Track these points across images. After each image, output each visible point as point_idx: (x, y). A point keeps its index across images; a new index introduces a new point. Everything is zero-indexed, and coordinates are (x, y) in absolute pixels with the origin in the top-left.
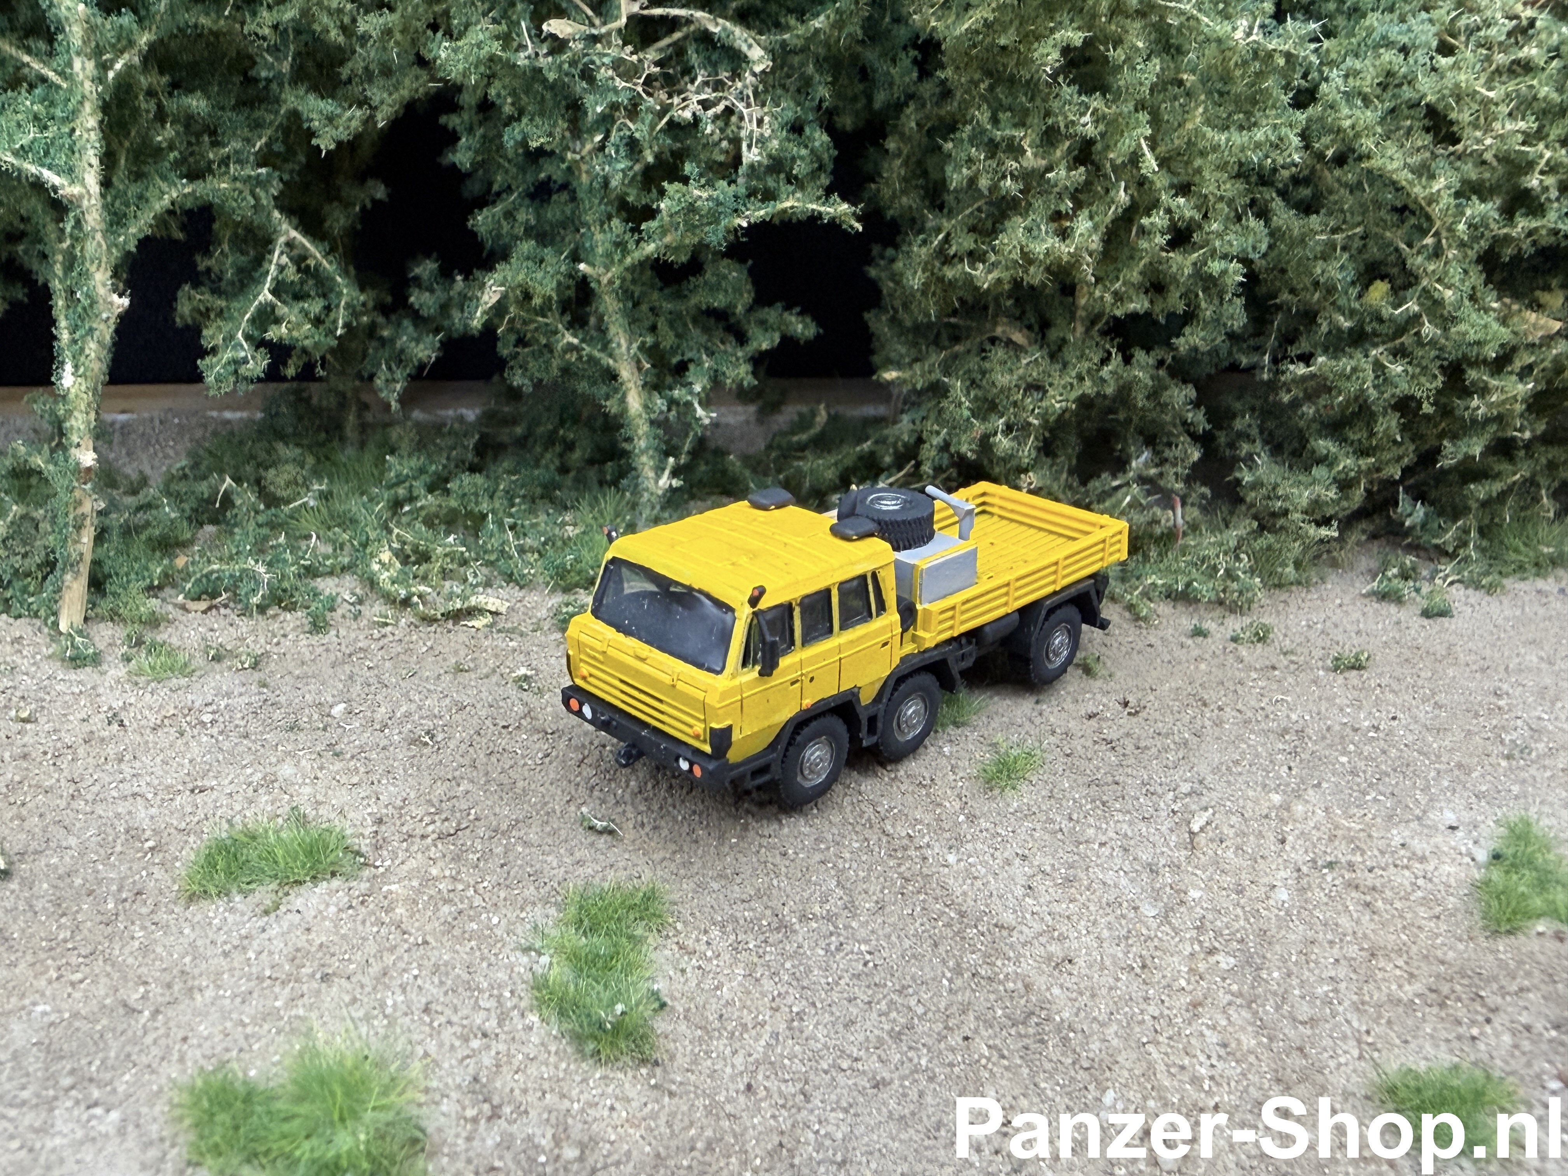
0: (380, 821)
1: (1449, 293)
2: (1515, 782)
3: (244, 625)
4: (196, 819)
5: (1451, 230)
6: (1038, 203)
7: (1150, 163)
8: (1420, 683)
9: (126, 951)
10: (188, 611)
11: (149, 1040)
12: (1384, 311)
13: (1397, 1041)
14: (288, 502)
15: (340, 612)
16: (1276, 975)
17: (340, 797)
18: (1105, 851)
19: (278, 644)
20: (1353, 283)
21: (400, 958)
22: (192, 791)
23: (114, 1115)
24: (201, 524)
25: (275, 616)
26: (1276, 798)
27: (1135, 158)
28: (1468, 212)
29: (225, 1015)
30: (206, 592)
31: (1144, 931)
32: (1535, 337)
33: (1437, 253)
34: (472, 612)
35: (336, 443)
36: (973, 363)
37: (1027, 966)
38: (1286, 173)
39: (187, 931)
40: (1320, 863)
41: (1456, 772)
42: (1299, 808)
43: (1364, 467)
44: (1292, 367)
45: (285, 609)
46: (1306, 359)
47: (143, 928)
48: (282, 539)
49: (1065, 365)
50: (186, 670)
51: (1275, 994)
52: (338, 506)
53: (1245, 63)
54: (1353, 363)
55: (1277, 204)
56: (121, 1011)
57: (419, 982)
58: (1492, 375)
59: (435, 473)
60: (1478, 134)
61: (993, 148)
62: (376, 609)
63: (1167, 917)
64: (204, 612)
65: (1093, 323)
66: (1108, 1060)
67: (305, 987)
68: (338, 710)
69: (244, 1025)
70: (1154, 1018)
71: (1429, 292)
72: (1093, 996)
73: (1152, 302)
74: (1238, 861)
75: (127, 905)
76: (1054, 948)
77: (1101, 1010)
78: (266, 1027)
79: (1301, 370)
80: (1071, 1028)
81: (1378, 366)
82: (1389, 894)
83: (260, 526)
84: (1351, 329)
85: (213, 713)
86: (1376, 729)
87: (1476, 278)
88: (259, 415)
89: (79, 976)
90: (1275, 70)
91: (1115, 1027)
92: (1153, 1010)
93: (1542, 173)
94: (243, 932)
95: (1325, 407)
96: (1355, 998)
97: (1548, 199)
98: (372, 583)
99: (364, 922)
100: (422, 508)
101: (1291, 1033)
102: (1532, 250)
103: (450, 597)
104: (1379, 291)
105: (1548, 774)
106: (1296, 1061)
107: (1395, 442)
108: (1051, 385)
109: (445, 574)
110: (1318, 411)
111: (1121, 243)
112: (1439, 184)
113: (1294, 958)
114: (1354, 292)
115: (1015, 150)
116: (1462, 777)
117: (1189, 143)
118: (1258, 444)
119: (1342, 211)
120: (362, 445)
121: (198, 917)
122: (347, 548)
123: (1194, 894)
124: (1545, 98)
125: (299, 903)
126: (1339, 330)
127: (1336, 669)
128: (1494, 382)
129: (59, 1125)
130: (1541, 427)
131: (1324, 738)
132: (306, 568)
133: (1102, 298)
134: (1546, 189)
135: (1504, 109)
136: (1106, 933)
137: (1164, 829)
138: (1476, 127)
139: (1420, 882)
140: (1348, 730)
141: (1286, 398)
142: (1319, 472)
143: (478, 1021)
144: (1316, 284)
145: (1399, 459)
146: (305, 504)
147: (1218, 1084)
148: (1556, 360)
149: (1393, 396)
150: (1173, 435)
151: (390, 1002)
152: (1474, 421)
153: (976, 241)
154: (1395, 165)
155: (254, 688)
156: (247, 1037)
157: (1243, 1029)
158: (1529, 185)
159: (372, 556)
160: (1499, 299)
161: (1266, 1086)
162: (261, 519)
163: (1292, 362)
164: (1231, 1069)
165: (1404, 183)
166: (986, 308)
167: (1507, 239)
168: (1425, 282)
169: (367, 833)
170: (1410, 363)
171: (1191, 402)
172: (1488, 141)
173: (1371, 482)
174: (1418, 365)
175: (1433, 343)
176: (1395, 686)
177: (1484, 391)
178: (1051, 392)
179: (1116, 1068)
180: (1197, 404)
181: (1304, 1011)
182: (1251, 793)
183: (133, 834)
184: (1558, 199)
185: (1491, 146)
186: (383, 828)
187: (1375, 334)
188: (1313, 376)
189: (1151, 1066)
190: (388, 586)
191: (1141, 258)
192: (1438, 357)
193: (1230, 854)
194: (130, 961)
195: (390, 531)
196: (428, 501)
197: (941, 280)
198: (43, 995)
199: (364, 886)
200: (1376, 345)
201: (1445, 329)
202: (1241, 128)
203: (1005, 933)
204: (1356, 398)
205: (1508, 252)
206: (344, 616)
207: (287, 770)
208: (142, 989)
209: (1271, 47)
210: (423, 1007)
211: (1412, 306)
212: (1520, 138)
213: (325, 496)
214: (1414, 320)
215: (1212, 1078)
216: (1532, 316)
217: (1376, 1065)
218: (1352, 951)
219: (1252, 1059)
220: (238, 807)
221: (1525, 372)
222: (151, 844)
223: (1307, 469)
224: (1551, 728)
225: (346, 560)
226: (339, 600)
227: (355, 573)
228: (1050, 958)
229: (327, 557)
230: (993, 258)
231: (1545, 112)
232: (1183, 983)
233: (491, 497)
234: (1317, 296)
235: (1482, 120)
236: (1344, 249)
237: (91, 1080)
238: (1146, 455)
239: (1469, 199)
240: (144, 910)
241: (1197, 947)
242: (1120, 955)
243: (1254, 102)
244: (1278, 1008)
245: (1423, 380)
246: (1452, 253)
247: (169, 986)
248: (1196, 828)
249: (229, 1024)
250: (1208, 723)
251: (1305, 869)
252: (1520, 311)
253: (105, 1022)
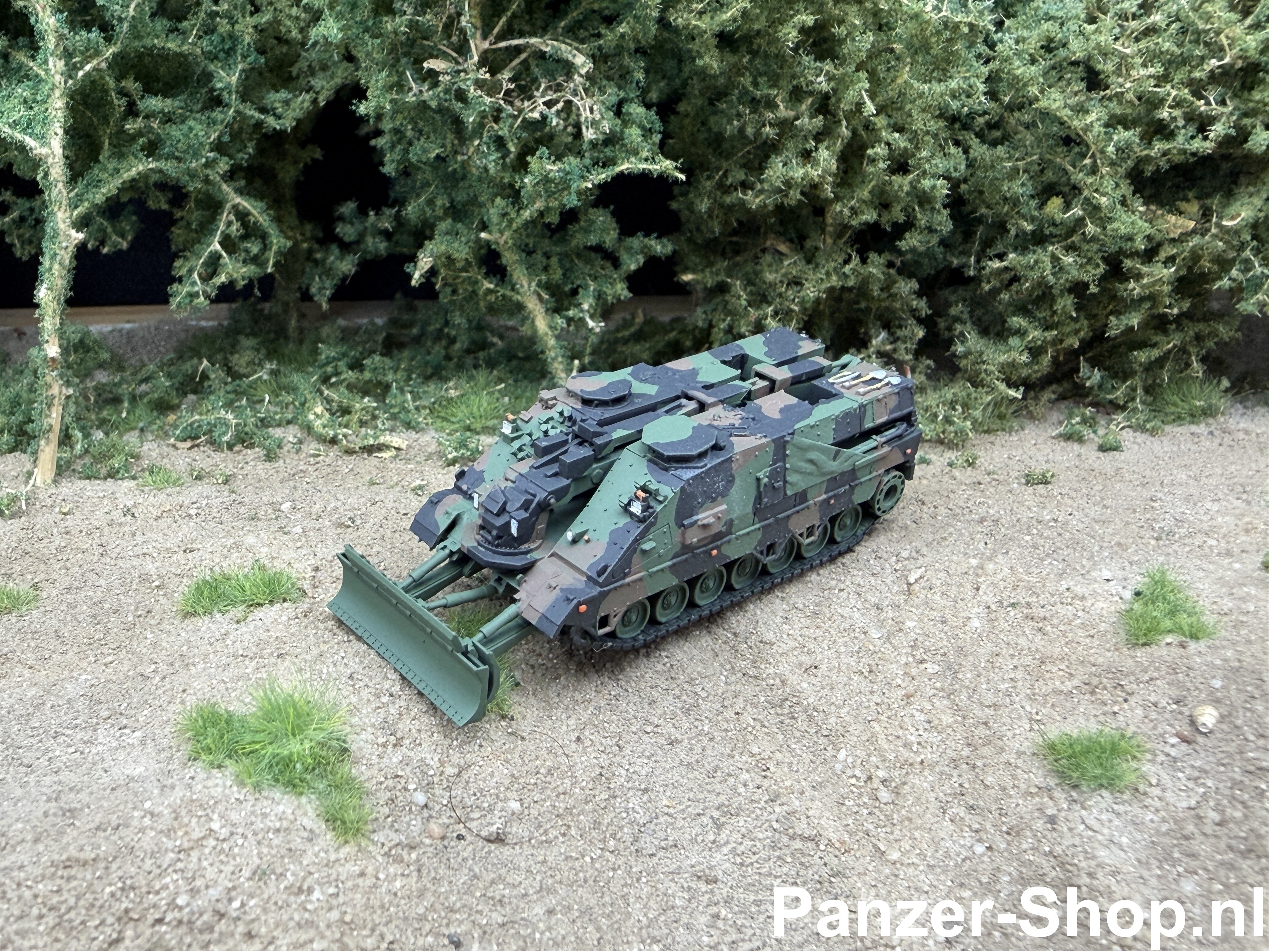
0: (317, 569)
1: (1104, 199)
2: (1161, 555)
3: (218, 457)
4: (188, 567)
5: (1103, 152)
6: (790, 145)
7: (870, 108)
8: (1093, 493)
9: (142, 645)
10: (177, 449)
11: (160, 692)
12: (1056, 216)
13: (1058, 718)
14: (247, 377)
15: (286, 449)
16: (969, 675)
17: (289, 555)
18: (844, 595)
19: (242, 468)
20: (1032, 197)
21: (332, 648)
22: (185, 551)
23: (138, 734)
24: (185, 394)
25: (239, 452)
26: (974, 562)
27: (860, 105)
28: (1115, 138)
29: (210, 677)
30: (190, 437)
31: (871, 647)
32: (1175, 235)
33: (1094, 170)
34: (381, 448)
35: (281, 340)
36: (749, 268)
37: (784, 669)
38: (981, 120)
39: (183, 634)
40: (1005, 603)
41: (1116, 548)
42: (990, 567)
43: (1049, 338)
44: (990, 263)
45: (246, 447)
46: (1001, 257)
47: (152, 633)
48: (244, 402)
49: (817, 266)
50: (176, 482)
51: (967, 687)
52: (284, 380)
53: (938, 33)
54: (1035, 257)
55: (974, 142)
56: (140, 678)
57: (346, 660)
58: (1143, 264)
59: (353, 357)
60: (1120, 80)
61: (754, 103)
62: (312, 447)
63: (888, 639)
64: (189, 449)
65: (839, 236)
66: (841, 730)
67: (266, 661)
68: (286, 506)
69: (225, 683)
70: (877, 704)
71: (1089, 199)
72: (832, 689)
73: (880, 215)
74: (943, 602)
75: (141, 619)
76: (804, 658)
77: (838, 696)
78: (240, 683)
79: (997, 264)
80: (815, 709)
81: (1055, 259)
82: (1055, 621)
83: (228, 393)
84: (1034, 232)
85: (198, 508)
86: (1056, 521)
87: (1126, 189)
88: (225, 323)
89: (110, 659)
90: (963, 36)
91: (847, 709)
92: (876, 698)
93: (1171, 107)
94: (223, 631)
95: (1017, 292)
96: (1028, 691)
97: (1177, 127)
98: (308, 429)
99: (306, 627)
100: (345, 380)
101: (979, 713)
102: (1167, 167)
103: (366, 437)
104: (1055, 204)
105: (1188, 549)
106: (982, 731)
107: (1071, 317)
108: (806, 280)
109: (362, 424)
110: (1011, 296)
111: (855, 173)
112: (1091, 118)
113: (983, 665)
114: (1033, 203)
115: (771, 105)
116: (1120, 552)
117: (900, 94)
118: (969, 325)
119: (1025, 146)
120: (301, 342)
121: (191, 627)
122: (291, 407)
123: (910, 624)
124: (1168, 50)
125: (261, 615)
126: (1025, 233)
127: (1027, 483)
128: (1145, 269)
129: (101, 739)
130: (1186, 305)
131: (1014, 526)
132: (262, 420)
133: (841, 212)
134: (1174, 119)
135: (1139, 61)
136: (843, 649)
137: (888, 581)
138: (1119, 75)
139: (1080, 614)
140: (1034, 522)
141: (987, 287)
142: (1014, 341)
143: (386, 687)
144: (1005, 199)
145: (1077, 332)
146: (260, 378)
147: (923, 747)
148: (1193, 251)
149: (1067, 280)
150: (903, 319)
151: (325, 671)
152: (1132, 300)
153: (746, 174)
154: (1057, 104)
155: (226, 493)
156: (227, 689)
157: (943, 712)
158: (1161, 117)
159: (309, 409)
160: (1145, 204)
161: (960, 748)
162: (229, 388)
163: (991, 259)
164: (934, 738)
165: (1066, 118)
166: (759, 228)
167: (1148, 159)
168: (1086, 193)
169: (307, 576)
170: (1079, 256)
171: (915, 293)
172: (1128, 85)
173: (1057, 351)
174: (1085, 257)
175: (1094, 239)
176: (1073, 494)
177: (1138, 276)
178: (807, 285)
179: (847, 735)
180: (920, 294)
181: (989, 699)
182: (955, 558)
183: (144, 578)
184: (1184, 127)
185: (1130, 88)
186: (319, 574)
187: (1052, 235)
188: (1006, 268)
189: (873, 735)
190: (321, 430)
191: (870, 182)
192: (1100, 250)
193: (937, 597)
194: (144, 651)
195: (322, 394)
196: (350, 375)
197: (722, 206)
198: (85, 671)
199: (306, 606)
200: (1053, 244)
201: (1105, 228)
202: (940, 81)
203: (768, 647)
204: (1040, 284)
205: (1149, 170)
206: (288, 451)
207: (250, 540)
208: (153, 666)
209: (957, 20)
210: (348, 675)
211: (1077, 211)
212: (1152, 82)
213: (274, 373)
214: (1080, 222)
215: (919, 743)
216: (1172, 219)
217: (1042, 734)
218: (1028, 660)
219: (949, 731)
220: (217, 560)
221: (1170, 260)
222: (157, 583)
223: (1006, 340)
224: (1192, 518)
225: (290, 416)
226: (285, 441)
227: (296, 423)
228: (801, 665)
229: (276, 413)
230: (759, 186)
231: (1170, 62)
232: (899, 681)
233: (395, 372)
234: (1006, 208)
235: (1124, 71)
236: (1025, 171)
237: (121, 714)
238: (883, 335)
239: (1115, 129)
240: (153, 622)
241: (911, 659)
242: (853, 664)
243: (949, 62)
244: (969, 697)
245: (1089, 268)
246: (1105, 170)
247: (172, 664)
248: (912, 580)
249: (214, 682)
250: (925, 516)
251: (993, 607)
252: (1163, 215)
253: (129, 684)
